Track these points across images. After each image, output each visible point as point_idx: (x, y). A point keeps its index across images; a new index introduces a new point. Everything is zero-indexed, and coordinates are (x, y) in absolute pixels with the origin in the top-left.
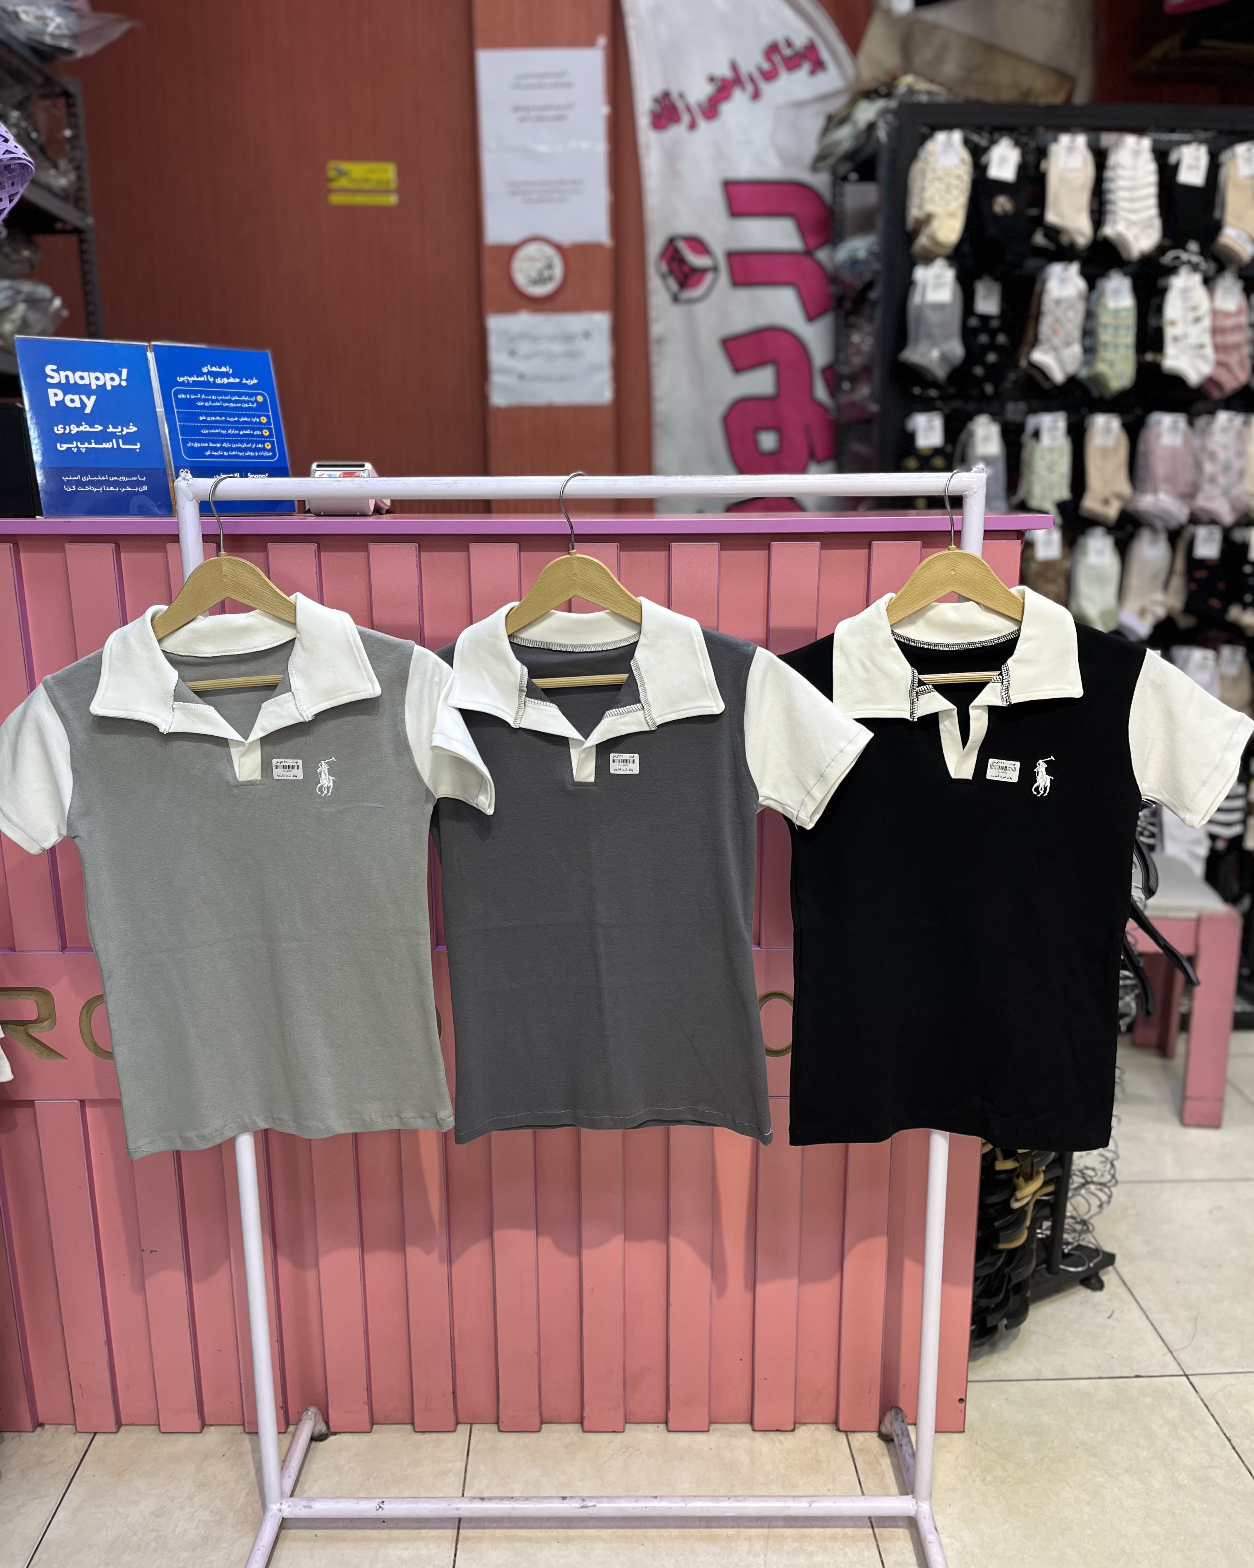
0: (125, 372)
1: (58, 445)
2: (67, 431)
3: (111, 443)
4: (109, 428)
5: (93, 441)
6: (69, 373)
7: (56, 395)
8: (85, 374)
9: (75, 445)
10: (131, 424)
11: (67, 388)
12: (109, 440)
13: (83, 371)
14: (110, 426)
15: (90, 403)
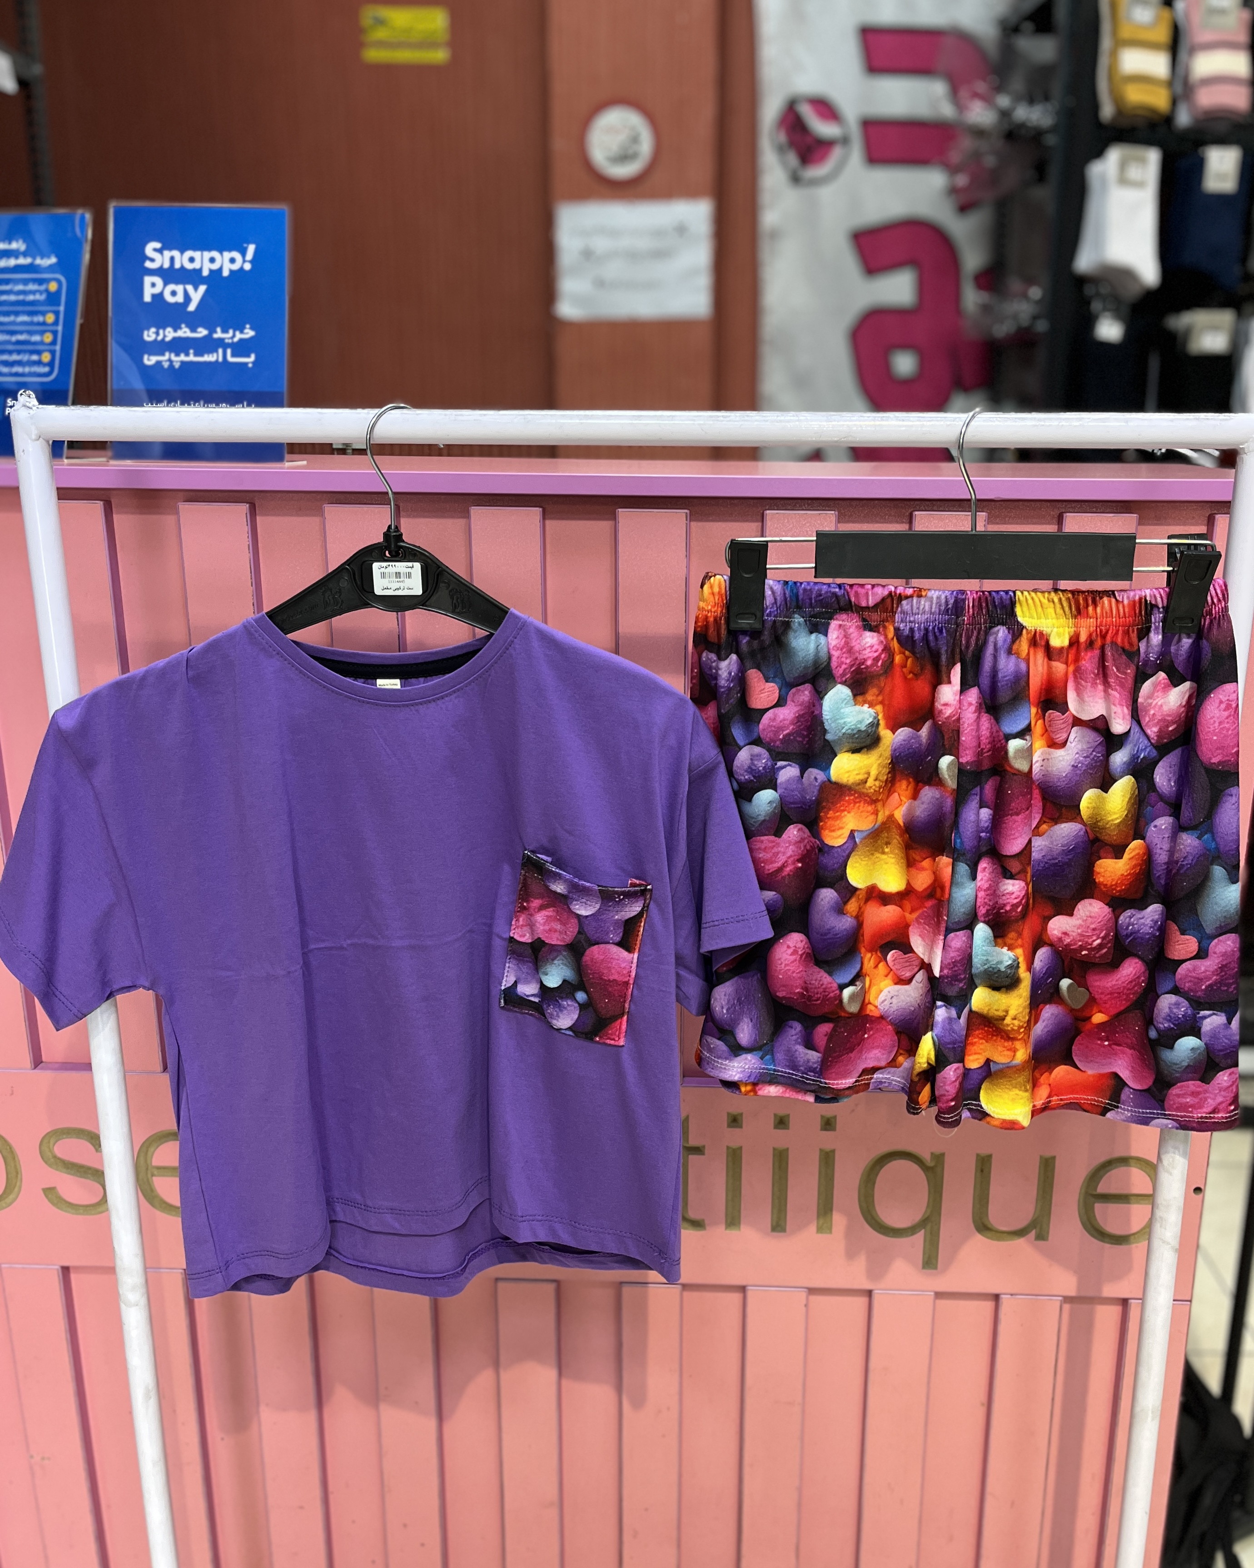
0: (251, 249)
1: (146, 357)
2: (160, 338)
3: (215, 355)
4: (216, 332)
5: (191, 351)
6: (176, 253)
7: (153, 285)
8: (197, 255)
9: (167, 356)
10: (248, 326)
11: (170, 275)
12: (214, 350)
13: (195, 249)
14: (219, 330)
15: (197, 295)
